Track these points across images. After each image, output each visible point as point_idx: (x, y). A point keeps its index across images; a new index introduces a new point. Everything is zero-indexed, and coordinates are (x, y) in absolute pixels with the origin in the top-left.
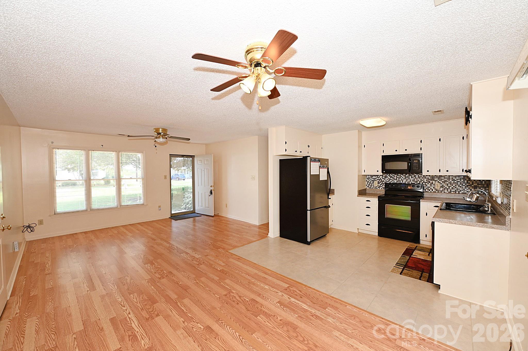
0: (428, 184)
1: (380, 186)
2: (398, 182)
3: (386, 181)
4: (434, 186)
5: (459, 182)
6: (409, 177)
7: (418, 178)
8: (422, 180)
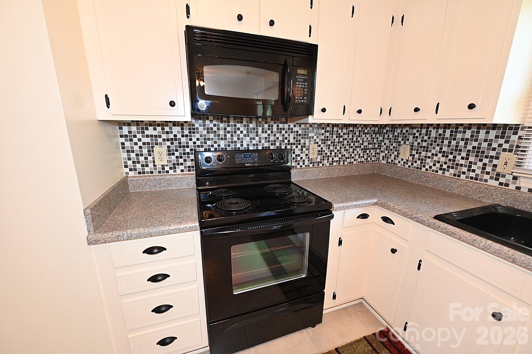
0: (297, 147)
1: (178, 164)
2: (229, 146)
3: (195, 143)
4: (307, 152)
5: (346, 139)
6: (257, 129)
7: (278, 133)
8: (286, 138)
